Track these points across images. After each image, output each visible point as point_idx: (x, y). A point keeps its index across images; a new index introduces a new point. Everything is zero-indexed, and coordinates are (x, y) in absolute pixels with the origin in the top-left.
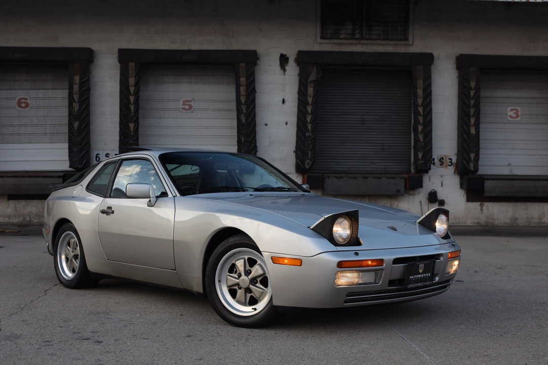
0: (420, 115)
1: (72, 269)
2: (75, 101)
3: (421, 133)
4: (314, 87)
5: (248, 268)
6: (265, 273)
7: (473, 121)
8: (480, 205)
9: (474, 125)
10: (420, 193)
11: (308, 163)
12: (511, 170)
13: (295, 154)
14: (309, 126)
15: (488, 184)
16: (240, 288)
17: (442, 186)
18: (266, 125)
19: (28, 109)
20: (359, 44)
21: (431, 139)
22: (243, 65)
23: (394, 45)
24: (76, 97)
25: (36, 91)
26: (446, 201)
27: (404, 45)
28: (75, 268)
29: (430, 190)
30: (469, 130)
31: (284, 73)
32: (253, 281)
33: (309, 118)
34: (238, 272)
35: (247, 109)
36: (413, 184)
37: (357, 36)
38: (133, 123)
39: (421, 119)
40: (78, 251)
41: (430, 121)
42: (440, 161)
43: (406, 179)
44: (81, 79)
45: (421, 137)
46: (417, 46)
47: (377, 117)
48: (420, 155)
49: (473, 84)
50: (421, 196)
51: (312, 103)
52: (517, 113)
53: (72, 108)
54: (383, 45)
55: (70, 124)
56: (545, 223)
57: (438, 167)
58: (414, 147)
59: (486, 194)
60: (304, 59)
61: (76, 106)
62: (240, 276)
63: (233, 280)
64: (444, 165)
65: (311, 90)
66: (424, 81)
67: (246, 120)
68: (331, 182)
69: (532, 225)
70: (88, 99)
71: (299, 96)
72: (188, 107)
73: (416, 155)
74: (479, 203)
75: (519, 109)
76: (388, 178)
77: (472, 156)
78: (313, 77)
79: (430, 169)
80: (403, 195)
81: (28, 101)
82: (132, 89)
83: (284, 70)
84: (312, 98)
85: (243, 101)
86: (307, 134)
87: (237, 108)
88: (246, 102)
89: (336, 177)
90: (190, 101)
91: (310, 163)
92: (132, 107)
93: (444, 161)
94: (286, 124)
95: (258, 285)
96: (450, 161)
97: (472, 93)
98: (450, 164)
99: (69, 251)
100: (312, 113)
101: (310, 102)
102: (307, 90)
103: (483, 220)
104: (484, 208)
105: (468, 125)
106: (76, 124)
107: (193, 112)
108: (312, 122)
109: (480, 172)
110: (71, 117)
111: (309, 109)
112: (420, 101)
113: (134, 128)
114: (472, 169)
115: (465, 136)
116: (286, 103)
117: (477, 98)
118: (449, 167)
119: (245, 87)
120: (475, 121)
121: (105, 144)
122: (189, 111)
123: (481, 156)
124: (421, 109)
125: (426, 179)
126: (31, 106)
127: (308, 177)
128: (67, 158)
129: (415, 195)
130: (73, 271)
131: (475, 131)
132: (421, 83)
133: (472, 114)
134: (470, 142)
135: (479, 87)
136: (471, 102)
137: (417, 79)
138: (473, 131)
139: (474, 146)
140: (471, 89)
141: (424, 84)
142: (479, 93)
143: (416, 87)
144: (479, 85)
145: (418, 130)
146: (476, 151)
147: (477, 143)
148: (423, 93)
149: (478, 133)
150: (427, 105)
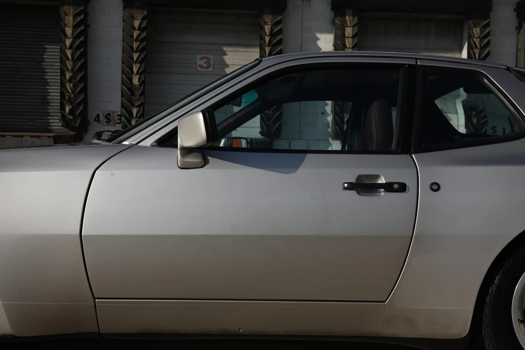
0: (68, 59)
3: (70, 82)
7: (135, 68)
9: (138, 73)
21: (83, 90)
30: (131, 80)
41: (82, 68)
42: (106, 117)
49: (138, 23)
52: (208, 62)
57: (104, 125)
64: (111, 123)
73: (63, 109)
75: (211, 57)
76: (32, 137)
77: (135, 111)
93: (111, 118)
96: (119, 117)
97: (136, 34)
98: (119, 121)
105: (131, 75)
118: (117, 126)
120: (140, 69)
124: (69, 53)
131: (139, 81)
132: (69, 20)
133: (135, 59)
134: (133, 94)
135: (144, 27)
136: (135, 45)
137: (66, 14)
138: (136, 81)
139: (138, 100)
140: (135, 29)
141: (74, 20)
142: (144, 35)
143: (66, 25)
144: (144, 24)
145: (66, 79)
146: (139, 106)
147: (140, 95)
148: (72, 34)
149: (142, 83)
150: (78, 48)
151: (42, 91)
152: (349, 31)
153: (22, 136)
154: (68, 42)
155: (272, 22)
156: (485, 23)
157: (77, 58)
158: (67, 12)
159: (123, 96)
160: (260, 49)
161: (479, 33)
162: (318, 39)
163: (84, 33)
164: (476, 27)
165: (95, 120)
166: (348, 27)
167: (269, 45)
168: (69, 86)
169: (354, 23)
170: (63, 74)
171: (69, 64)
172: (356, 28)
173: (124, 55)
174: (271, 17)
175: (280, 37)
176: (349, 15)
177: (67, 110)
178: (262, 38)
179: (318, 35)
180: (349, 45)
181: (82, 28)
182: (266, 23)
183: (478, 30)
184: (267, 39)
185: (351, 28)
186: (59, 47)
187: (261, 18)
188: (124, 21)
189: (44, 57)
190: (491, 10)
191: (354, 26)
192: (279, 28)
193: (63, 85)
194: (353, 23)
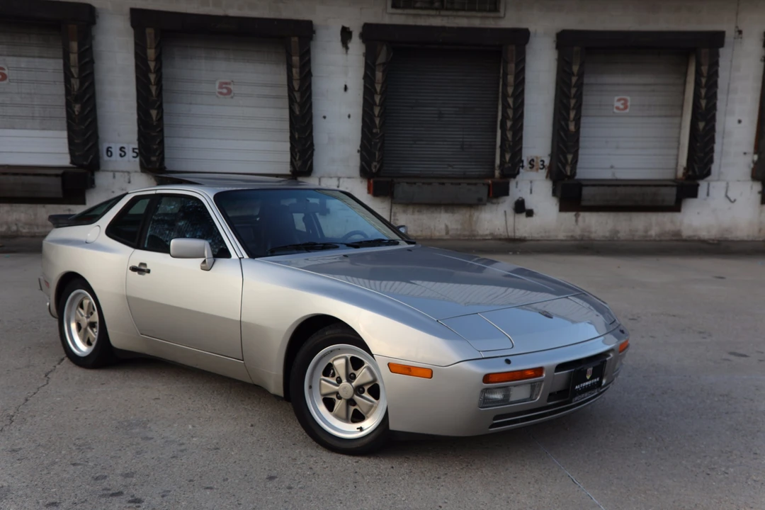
0: (510, 107)
1: (86, 340)
2: (73, 76)
3: (510, 130)
4: (383, 72)
5: (352, 370)
6: (375, 380)
7: (572, 115)
8: (575, 215)
9: (574, 120)
10: (505, 201)
11: (376, 166)
12: (614, 174)
13: (359, 154)
14: (377, 121)
15: (586, 191)
16: (340, 398)
17: (531, 193)
18: (325, 117)
19: (5, 82)
20: (440, 15)
21: (521, 138)
22: (295, 39)
23: (482, 18)
24: (75, 71)
25: (15, 58)
26: (535, 211)
27: (493, 18)
28: (91, 340)
29: (516, 198)
30: (567, 125)
31: (347, 52)
32: (359, 390)
33: (377, 111)
34: (337, 376)
35: (302, 97)
36: (498, 191)
37: (437, 4)
38: (155, 109)
39: (510, 112)
40: (95, 318)
41: (522, 116)
42: (530, 163)
43: (489, 185)
44: (80, 46)
45: (509, 135)
46: (509, 20)
47: (457, 109)
48: (508, 157)
49: (575, 69)
50: (507, 204)
51: (381, 90)
52: (625, 104)
53: (70, 86)
54: (468, 17)
55: (69, 106)
56: (651, 236)
57: (528, 171)
58: (501, 147)
59: (584, 203)
60: (372, 34)
61: (75, 83)
62: (339, 381)
63: (328, 386)
64: (535, 168)
65: (379, 75)
66: (517, 65)
67: (301, 111)
68: (402, 188)
69: (636, 238)
70: (92, 74)
71: (365, 82)
72: (227, 90)
73: (502, 156)
74: (574, 213)
75: (628, 98)
76: (469, 184)
77: (570, 157)
78: (382, 58)
79: (518, 173)
80: (485, 204)
81: (6, 72)
82: (152, 65)
83: (347, 48)
84: (380, 85)
85: (296, 87)
86: (374, 131)
87: (289, 96)
88: (300, 88)
89: (407, 183)
90: (229, 84)
91: (378, 166)
92: (153, 89)
93: (535, 164)
94: (349, 116)
95: (366, 395)
96: (542, 163)
97: (574, 79)
98: (542, 167)
99: (82, 316)
100: (381, 105)
101: (378, 90)
102: (374, 75)
103: (578, 233)
104: (580, 219)
105: (567, 120)
106: (77, 108)
107: (232, 97)
108: (381, 115)
109: (578, 177)
110: (69, 98)
111: (377, 99)
112: (510, 90)
113: (156, 117)
114: (569, 174)
115: (562, 134)
116: (349, 91)
117: (580, 85)
118: (540, 171)
119: (298, 70)
120: (576, 115)
121: (119, 135)
122: (227, 96)
123: (580, 157)
124: (510, 101)
125: (512, 184)
126: (11, 78)
127: (375, 182)
128: (66, 150)
129: (498, 203)
130: (89, 343)
131: (575, 127)
132: (512, 67)
133: (572, 106)
134: (569, 140)
135: (583, 73)
136: (573, 91)
137: (510, 61)
138: (572, 127)
139: (572, 146)
140: (573, 75)
141: (516, 68)
142: (582, 80)
143: (508, 73)
144: (583, 69)
145: (507, 127)
146: (574, 153)
147: (576, 142)
148: (515, 81)
149: (578, 129)
150: (519, 95)
153: (460, 184)
155: (709, 63)
157: (519, 105)
167: (704, 87)
182: (703, 64)
184: (703, 80)
192: (715, 69)
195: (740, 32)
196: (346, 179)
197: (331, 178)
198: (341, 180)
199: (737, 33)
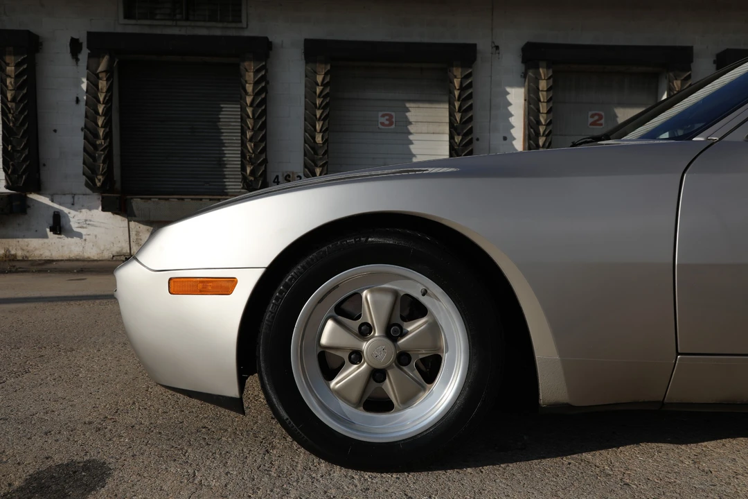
0: (249, 117)
3: (250, 141)
4: (107, 80)
7: (319, 126)
9: (321, 131)
11: (100, 180)
14: (102, 131)
18: (55, 131)
20: (176, 26)
21: (263, 150)
22: (10, 49)
23: (223, 28)
27: (235, 28)
30: (314, 138)
31: (77, 63)
33: (100, 121)
35: (17, 108)
41: (264, 126)
42: (286, 179)
49: (320, 78)
51: (104, 101)
52: (390, 120)
65: (103, 84)
66: (256, 74)
67: (15, 122)
68: (137, 204)
73: (244, 169)
75: (393, 114)
77: (318, 171)
78: (103, 66)
83: (77, 60)
84: (103, 95)
85: (10, 97)
86: (98, 142)
87: (2, 107)
88: (14, 98)
89: (141, 199)
91: (102, 180)
93: (291, 179)
94: (82, 130)
97: (319, 89)
100: (105, 114)
101: (101, 99)
102: (98, 85)
105: (314, 133)
108: (104, 126)
111: (101, 109)
115: (307, 145)
116: (80, 103)
117: (327, 96)
119: (13, 80)
120: (324, 127)
124: (249, 111)
127: (102, 198)
131: (322, 140)
132: (250, 77)
133: (318, 116)
134: (316, 153)
135: (328, 82)
136: (318, 102)
137: (247, 70)
138: (319, 139)
139: (321, 159)
140: (318, 85)
141: (254, 78)
142: (327, 90)
143: (246, 82)
144: (328, 79)
145: (247, 138)
146: (323, 166)
147: (324, 154)
148: (253, 90)
149: (325, 141)
150: (259, 105)
151: (218, 152)
152: (543, 85)
153: (201, 199)
154: (249, 100)
155: (461, 75)
156: (685, 76)
157: (258, 116)
158: (247, 68)
159: (305, 155)
160: (450, 104)
161: (679, 85)
162: (508, 93)
163: (264, 90)
164: (676, 79)
165: (274, 182)
166: (542, 79)
167: (458, 100)
168: (250, 146)
169: (550, 75)
170: (243, 133)
171: (250, 123)
172: (551, 80)
173: (307, 112)
174: (460, 70)
175: (470, 91)
176: (543, 68)
177: (248, 171)
178: (451, 92)
179: (508, 89)
180: (544, 99)
181: (263, 84)
182: (455, 77)
183: (679, 82)
184: (457, 93)
185: (545, 81)
186: (239, 106)
187: (450, 71)
188: (306, 76)
189: (220, 116)
190: (692, 61)
191: (549, 78)
192: (470, 81)
193: (243, 144)
194: (547, 74)
195: (497, 48)
196: (81, 196)
197: (65, 195)
198: (76, 197)
199: (495, 49)
